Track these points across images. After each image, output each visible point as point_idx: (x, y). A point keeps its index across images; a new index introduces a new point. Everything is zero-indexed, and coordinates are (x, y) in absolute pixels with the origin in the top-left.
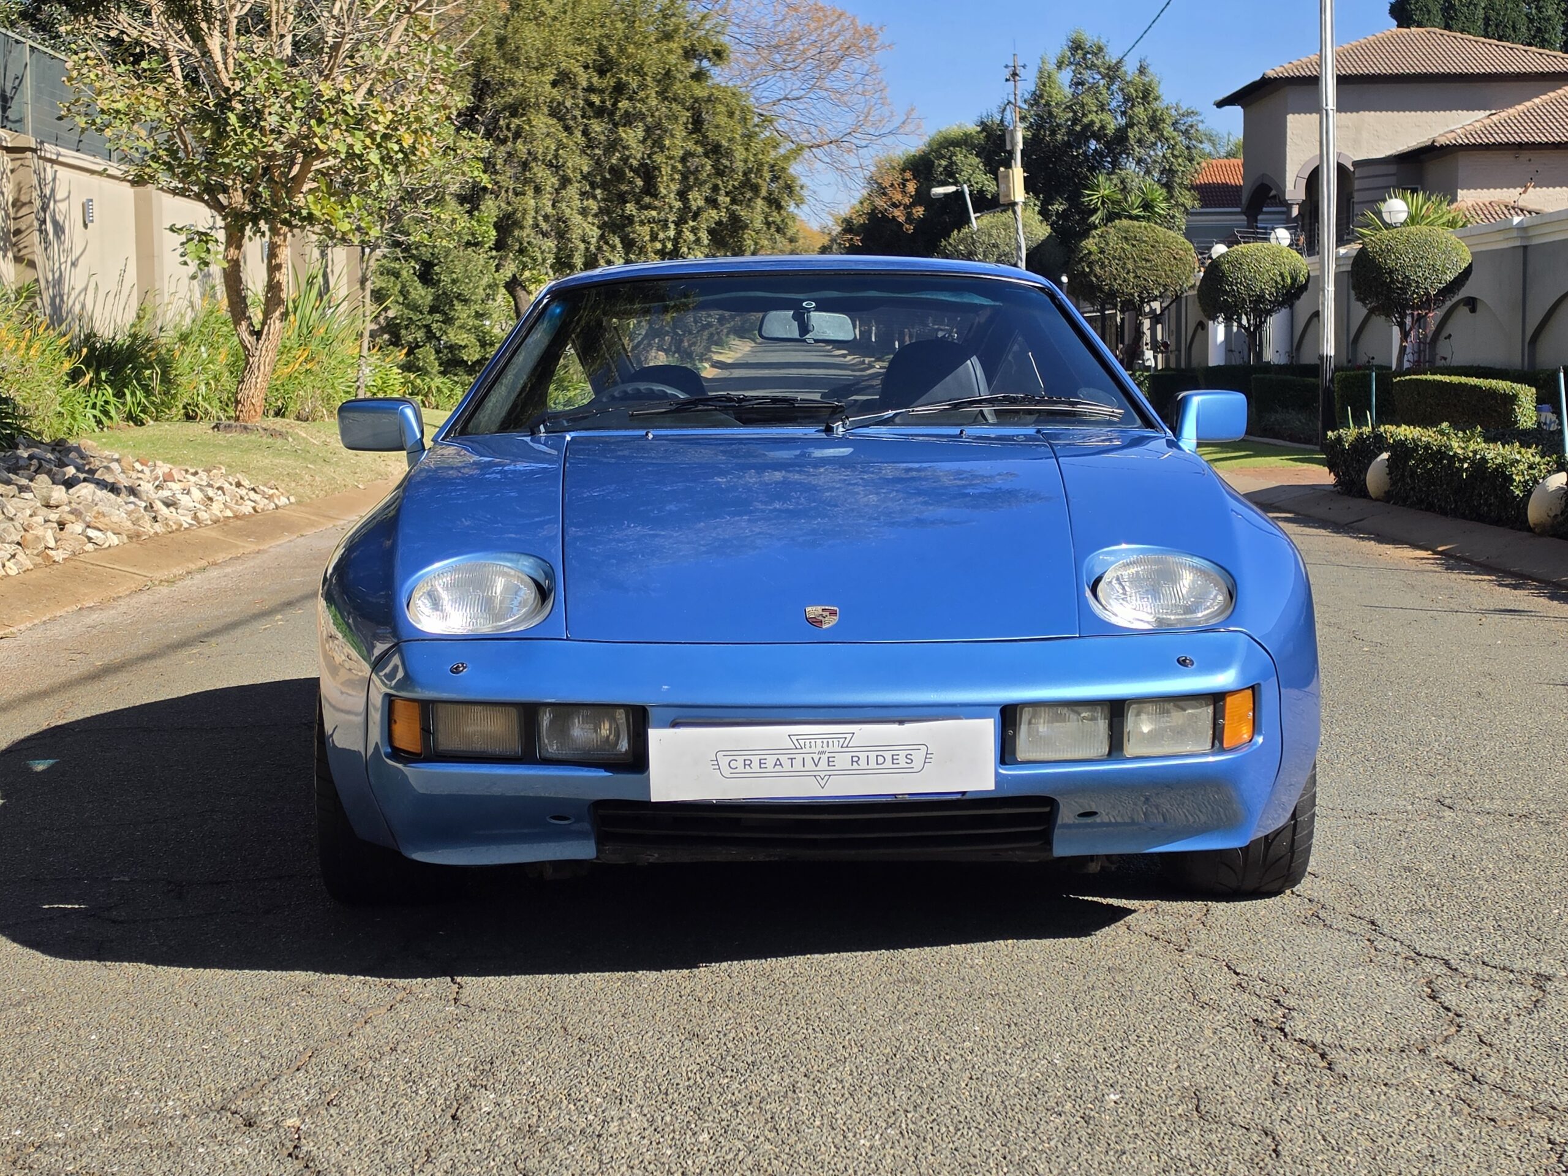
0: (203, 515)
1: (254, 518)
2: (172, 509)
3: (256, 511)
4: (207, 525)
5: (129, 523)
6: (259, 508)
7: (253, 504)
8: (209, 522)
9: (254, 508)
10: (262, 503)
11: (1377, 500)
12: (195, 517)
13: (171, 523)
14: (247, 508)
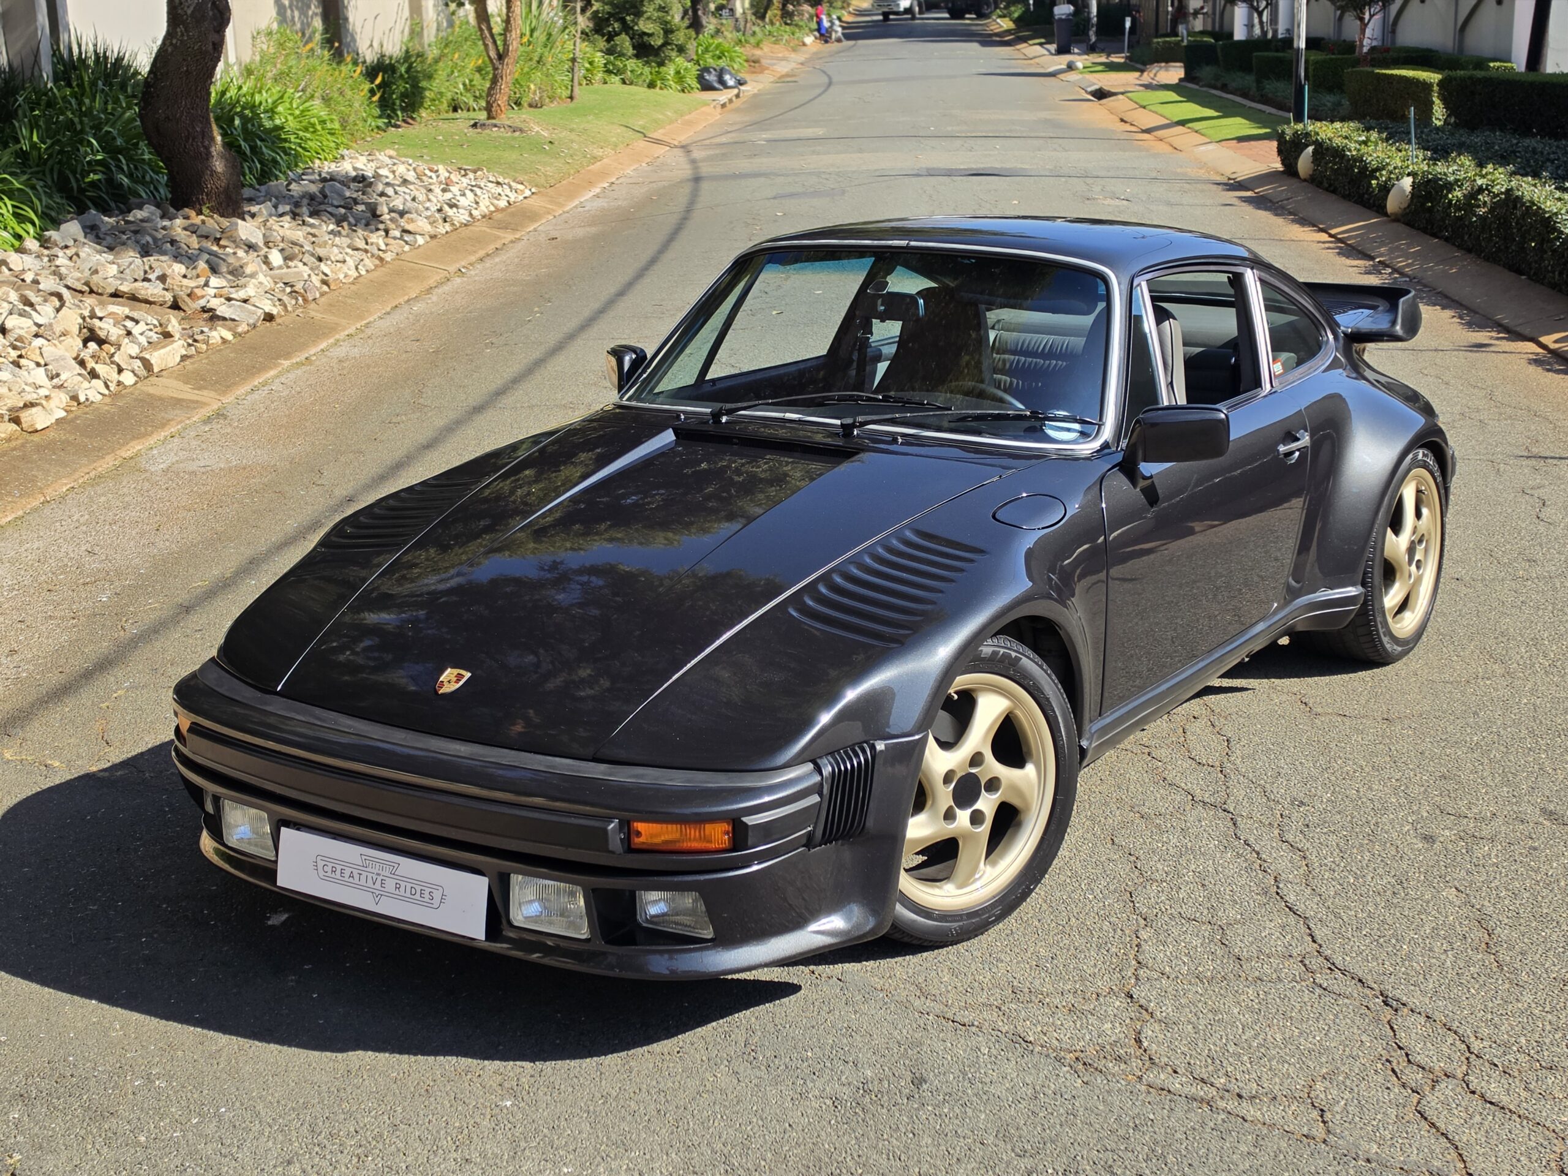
0: (475, 213)
1: (509, 210)
2: (455, 210)
3: (510, 204)
4: (478, 220)
5: (429, 227)
6: (512, 200)
7: (507, 199)
8: (480, 217)
9: (508, 202)
10: (513, 197)
11: (1305, 180)
12: (471, 215)
13: (456, 223)
14: (502, 203)
